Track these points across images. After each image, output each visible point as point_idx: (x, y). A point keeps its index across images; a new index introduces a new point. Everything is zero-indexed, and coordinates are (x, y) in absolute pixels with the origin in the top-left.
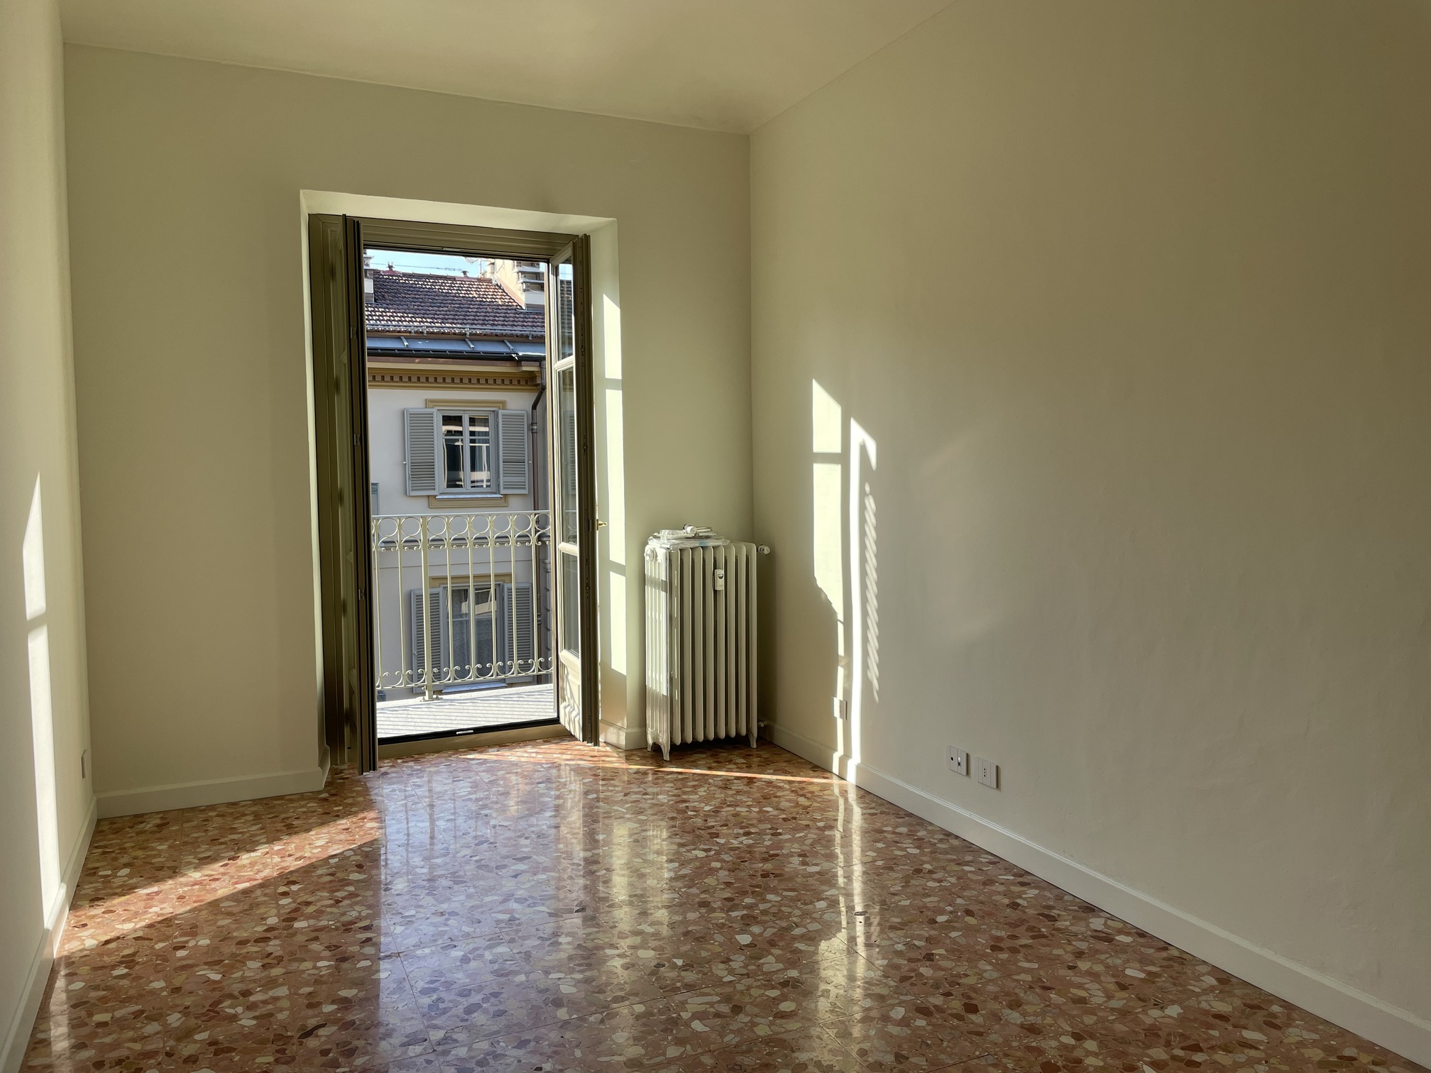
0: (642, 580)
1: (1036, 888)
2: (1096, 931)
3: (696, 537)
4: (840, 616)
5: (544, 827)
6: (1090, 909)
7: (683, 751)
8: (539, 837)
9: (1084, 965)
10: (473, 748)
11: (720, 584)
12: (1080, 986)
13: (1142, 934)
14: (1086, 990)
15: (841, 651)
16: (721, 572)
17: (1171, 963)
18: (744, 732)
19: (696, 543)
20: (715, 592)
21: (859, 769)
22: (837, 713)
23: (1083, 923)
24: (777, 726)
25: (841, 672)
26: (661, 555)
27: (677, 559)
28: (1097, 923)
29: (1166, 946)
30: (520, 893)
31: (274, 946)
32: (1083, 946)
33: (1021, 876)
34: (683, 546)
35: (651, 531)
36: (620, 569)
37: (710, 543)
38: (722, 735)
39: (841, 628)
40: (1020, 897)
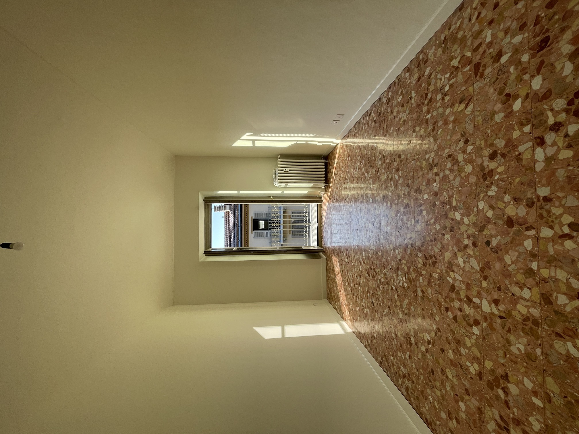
0: (285, 187)
1: (372, 112)
2: (386, 102)
3: (275, 175)
4: (295, 142)
6: (380, 99)
7: (327, 180)
9: (395, 114)
10: (321, 223)
12: (400, 119)
13: (389, 88)
15: (305, 142)
16: (284, 169)
17: (399, 84)
18: (324, 164)
20: (289, 171)
22: (321, 144)
23: (383, 104)
25: (309, 143)
26: (279, 185)
27: (281, 181)
28: (384, 100)
34: (278, 179)
35: (274, 185)
36: (283, 192)
37: (277, 172)
39: (298, 142)
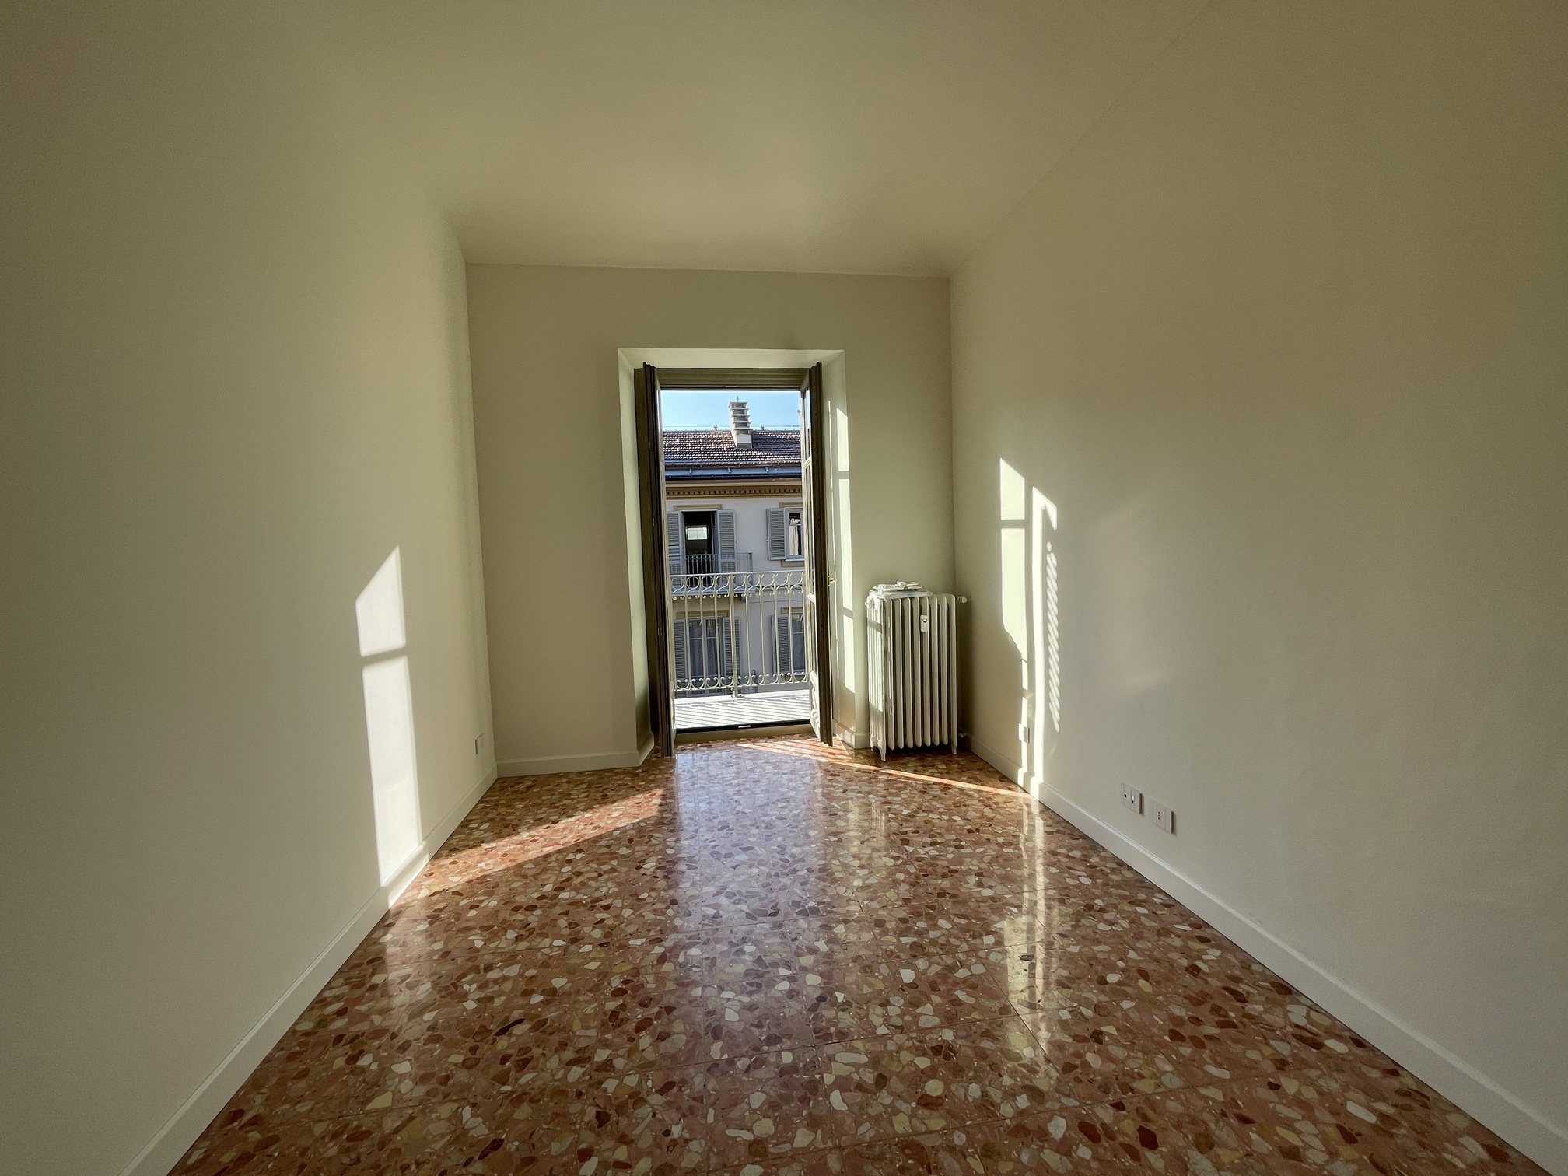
0: (865, 622)
1: (1219, 947)
2: (1297, 1026)
3: (906, 590)
4: (1024, 656)
5: (774, 817)
6: (1284, 989)
7: (897, 755)
8: (766, 827)
9: (1290, 1086)
10: (751, 738)
11: (925, 627)
12: (1289, 1124)
13: (1359, 1042)
14: (1298, 1133)
15: (1025, 685)
16: (925, 618)
17: (1409, 1101)
18: (946, 742)
19: (905, 595)
20: (921, 633)
21: (1042, 787)
22: (1021, 736)
23: (1278, 1010)
24: (973, 738)
25: (1025, 702)
26: (878, 603)
27: (890, 608)
28: (1298, 1015)
29: (1394, 1070)
30: (732, 888)
31: (534, 918)
32: (1284, 1049)
33: (1199, 927)
34: (894, 597)
35: (872, 585)
36: (850, 614)
37: (917, 595)
38: (928, 743)
39: (1025, 666)
40: (1200, 959)
